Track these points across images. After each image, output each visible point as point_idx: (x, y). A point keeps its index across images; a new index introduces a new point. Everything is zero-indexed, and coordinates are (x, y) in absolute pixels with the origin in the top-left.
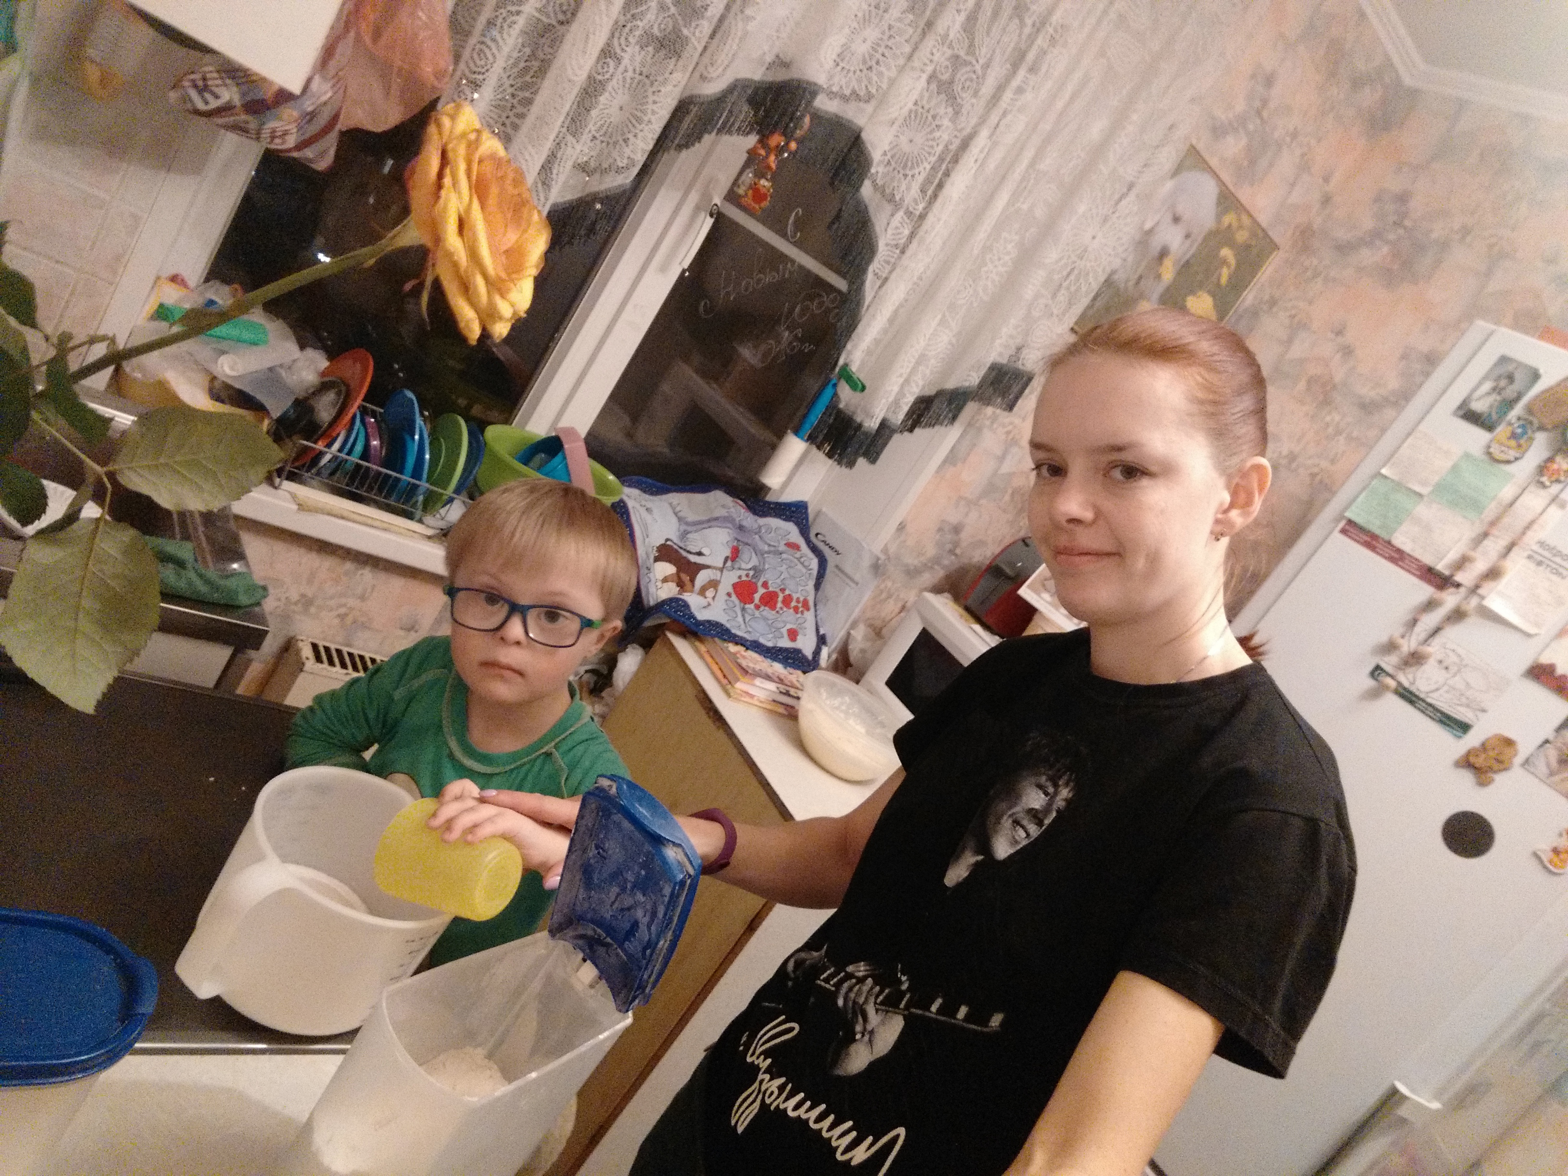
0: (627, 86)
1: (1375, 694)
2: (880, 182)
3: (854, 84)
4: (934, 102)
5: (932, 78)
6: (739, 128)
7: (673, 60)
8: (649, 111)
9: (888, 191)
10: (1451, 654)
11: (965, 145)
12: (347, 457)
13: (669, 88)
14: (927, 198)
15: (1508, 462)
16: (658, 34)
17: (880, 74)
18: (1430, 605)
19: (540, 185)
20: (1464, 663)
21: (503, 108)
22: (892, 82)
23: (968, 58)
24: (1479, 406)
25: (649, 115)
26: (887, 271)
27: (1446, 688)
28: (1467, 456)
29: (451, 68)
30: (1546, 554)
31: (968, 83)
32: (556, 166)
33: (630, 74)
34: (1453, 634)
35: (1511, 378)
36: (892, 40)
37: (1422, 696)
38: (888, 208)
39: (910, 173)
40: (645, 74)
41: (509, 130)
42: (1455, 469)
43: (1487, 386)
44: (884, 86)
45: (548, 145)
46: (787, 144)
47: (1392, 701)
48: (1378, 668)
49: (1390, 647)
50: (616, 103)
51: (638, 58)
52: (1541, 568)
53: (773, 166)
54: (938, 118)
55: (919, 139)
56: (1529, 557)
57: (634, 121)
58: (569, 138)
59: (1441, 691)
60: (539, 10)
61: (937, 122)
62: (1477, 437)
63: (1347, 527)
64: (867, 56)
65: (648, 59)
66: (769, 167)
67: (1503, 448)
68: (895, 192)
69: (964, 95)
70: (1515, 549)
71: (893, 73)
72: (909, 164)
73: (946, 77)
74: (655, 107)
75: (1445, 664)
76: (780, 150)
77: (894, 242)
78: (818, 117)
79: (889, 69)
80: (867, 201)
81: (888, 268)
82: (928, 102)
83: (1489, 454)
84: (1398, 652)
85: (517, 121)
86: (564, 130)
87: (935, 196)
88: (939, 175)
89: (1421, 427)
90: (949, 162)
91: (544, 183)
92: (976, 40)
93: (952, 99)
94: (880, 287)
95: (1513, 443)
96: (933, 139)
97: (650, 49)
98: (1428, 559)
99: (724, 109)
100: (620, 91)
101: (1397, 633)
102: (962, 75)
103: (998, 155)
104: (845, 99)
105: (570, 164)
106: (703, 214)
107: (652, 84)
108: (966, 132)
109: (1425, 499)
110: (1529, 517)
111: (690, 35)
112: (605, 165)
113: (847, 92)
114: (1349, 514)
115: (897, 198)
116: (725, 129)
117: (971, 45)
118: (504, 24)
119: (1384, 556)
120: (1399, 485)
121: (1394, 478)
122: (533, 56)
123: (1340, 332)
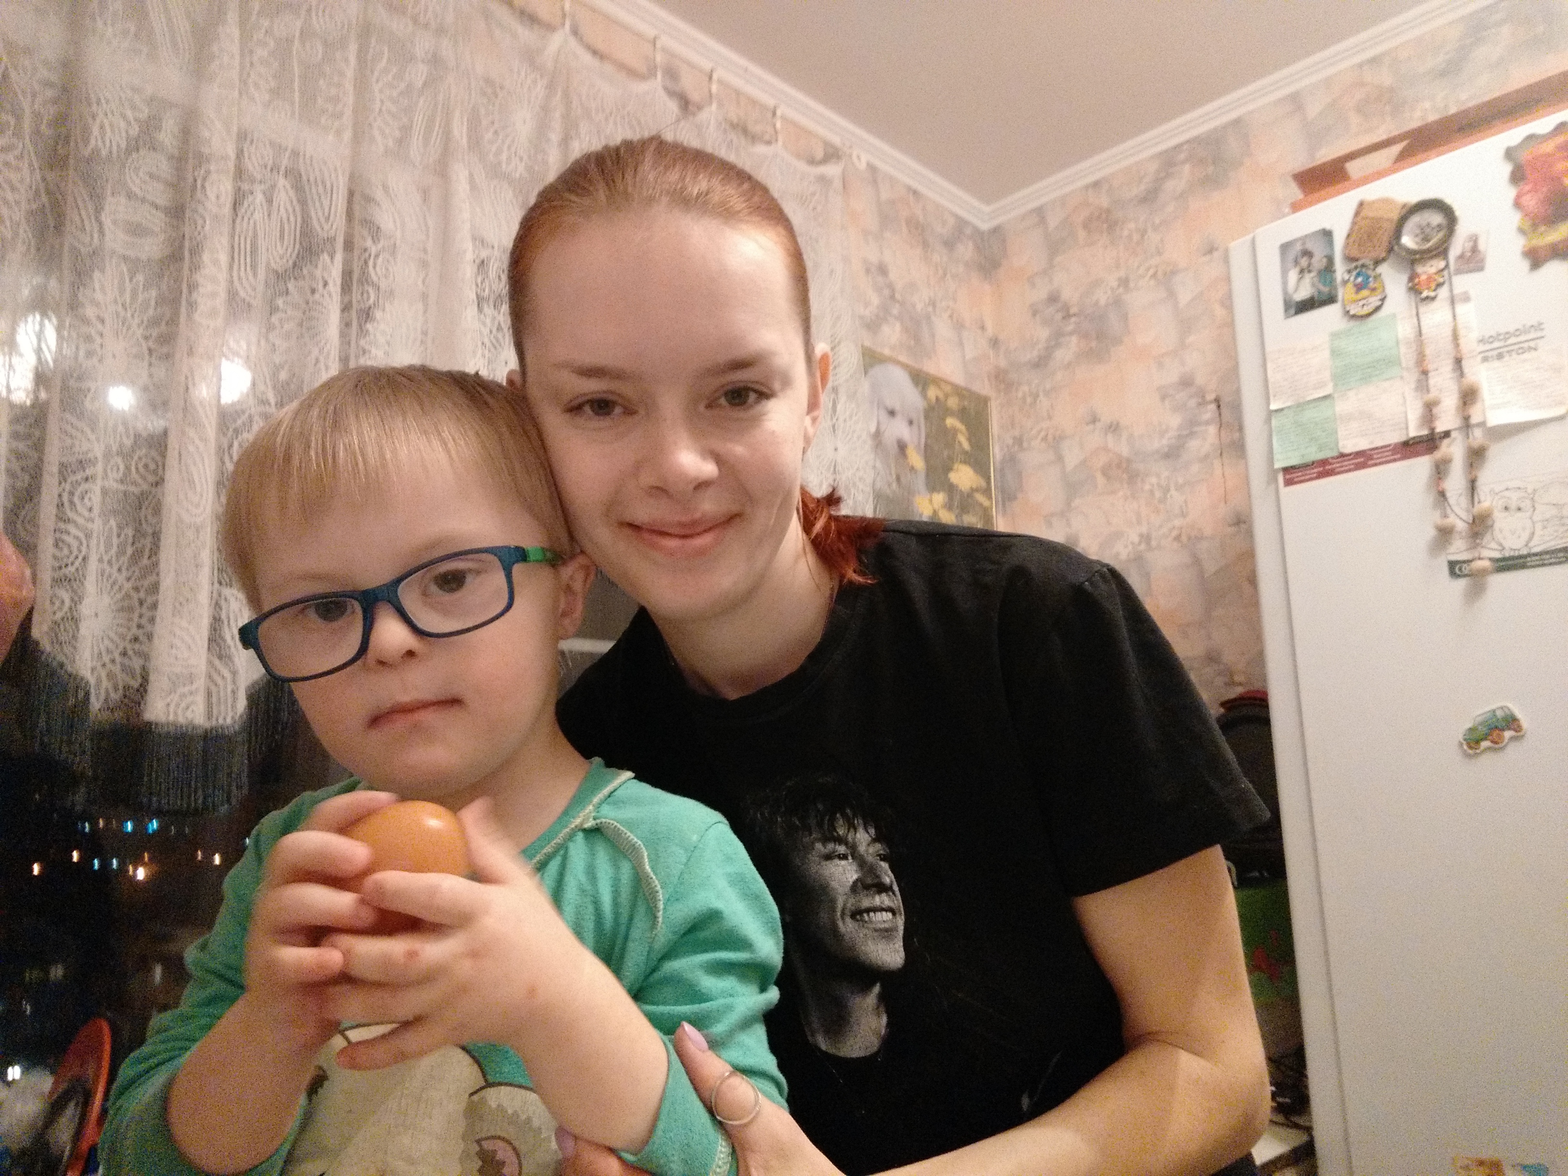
1: (1477, 589)
10: (1507, 493)
15: (1378, 309)
18: (1440, 470)
19: (217, 662)
20: (1530, 491)
21: (131, 609)
24: (1304, 293)
27: (1539, 526)
28: (1335, 336)
30: (1496, 344)
34: (1487, 477)
35: (1307, 254)
37: (1524, 552)
41: (149, 628)
42: (1335, 353)
43: (1293, 275)
47: (1499, 582)
48: (1452, 565)
49: (1445, 534)
52: (1507, 358)
56: (1485, 359)
59: (1538, 532)
60: (122, 481)
62: (1330, 315)
63: (1288, 477)
67: (1361, 303)
70: (1464, 363)
75: (1513, 506)
83: (1354, 317)
84: (1457, 536)
86: (216, 585)
89: (1269, 348)
91: (220, 657)
95: (1365, 293)
98: (1395, 437)
101: (1436, 517)
109: (1336, 395)
110: (1448, 332)
114: (1278, 465)
118: (76, 499)
119: (1349, 470)
120: (1299, 405)
121: (1289, 404)
122: (139, 533)
123: (1094, 420)
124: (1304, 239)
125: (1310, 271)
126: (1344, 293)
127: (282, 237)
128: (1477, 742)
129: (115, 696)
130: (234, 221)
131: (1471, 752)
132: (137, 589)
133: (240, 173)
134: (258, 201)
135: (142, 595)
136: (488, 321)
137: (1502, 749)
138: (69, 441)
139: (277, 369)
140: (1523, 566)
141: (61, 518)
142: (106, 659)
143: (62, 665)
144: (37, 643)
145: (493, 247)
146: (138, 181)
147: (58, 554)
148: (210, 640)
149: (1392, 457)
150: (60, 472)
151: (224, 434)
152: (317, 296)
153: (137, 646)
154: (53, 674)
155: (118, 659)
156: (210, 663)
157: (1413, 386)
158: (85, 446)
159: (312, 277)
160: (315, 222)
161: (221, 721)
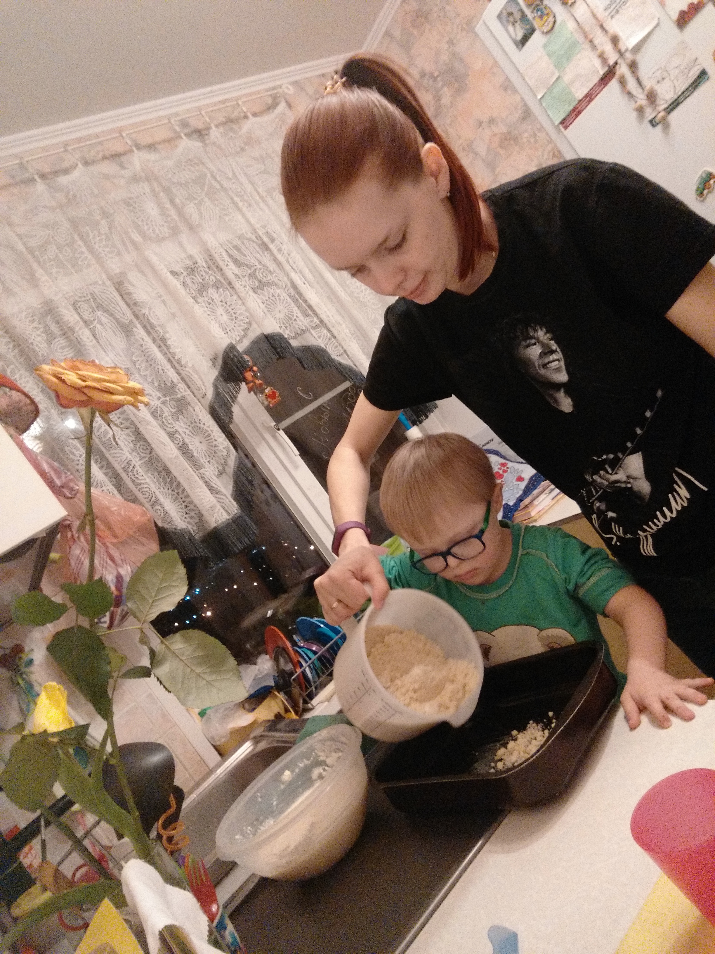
0: (192, 435)
1: (666, 126)
2: (293, 335)
3: (240, 329)
4: (266, 294)
5: (254, 291)
6: (236, 392)
7: (189, 407)
8: (207, 429)
9: (299, 332)
10: (655, 74)
11: (294, 287)
12: (311, 661)
13: (200, 414)
14: (313, 315)
15: (555, 22)
16: (175, 410)
17: (241, 314)
18: (622, 82)
19: (217, 496)
20: (663, 67)
21: (176, 499)
22: (247, 310)
23: (253, 269)
24: (520, 35)
25: (209, 429)
26: (341, 349)
27: (675, 81)
28: (545, 46)
29: (144, 509)
30: (613, 7)
31: (264, 274)
32: (211, 483)
33: (187, 432)
34: (644, 72)
35: (510, 14)
36: (228, 303)
37: (676, 97)
38: (307, 334)
39: (295, 317)
40: (189, 424)
41: (187, 500)
42: (549, 55)
43: (511, 28)
44: (248, 314)
45: (201, 483)
46: (253, 371)
47: (673, 117)
48: (651, 121)
49: (640, 110)
50: (198, 444)
51: (182, 424)
52: (621, 10)
53: (260, 382)
54: (274, 294)
55: (280, 307)
56: (612, 17)
57: (208, 438)
58: (202, 471)
59: (677, 84)
60: (141, 460)
61: (276, 295)
62: (537, 39)
63: (564, 125)
64: (230, 318)
65: (184, 419)
66: (261, 385)
67: (546, 24)
68: (301, 328)
69: (269, 278)
70: (605, 25)
71: (244, 308)
72: (290, 316)
73: (257, 284)
74: (206, 425)
75: (660, 79)
76: (255, 376)
77: (327, 339)
78: (248, 352)
79: (240, 309)
80: (300, 345)
81: (339, 348)
82: (264, 295)
83: (548, 32)
84: (645, 108)
85: (185, 494)
86: (197, 471)
87: (314, 311)
88: (304, 305)
89: (521, 71)
90: (300, 298)
91: (217, 493)
92: (246, 262)
93: (269, 284)
94: (348, 355)
95: (545, 18)
96: (284, 300)
97: (180, 417)
98: (596, 79)
99: (224, 395)
100: (193, 440)
101: (633, 105)
102: (259, 275)
103: (307, 272)
104: (245, 335)
105: (215, 478)
106: (277, 434)
107: (195, 422)
108: (289, 284)
109: (561, 75)
110: (589, 14)
111: (181, 394)
112: (223, 461)
113: (243, 333)
114: (557, 123)
115: (304, 328)
116: (234, 398)
117: (247, 266)
118: (136, 476)
119: (587, 106)
120: (549, 89)
121: (545, 91)
122: (159, 473)
123: (480, 124)
124: (505, 8)
125: (516, 22)
126: (536, 23)
127: (116, 334)
128: (702, 192)
129: (195, 528)
130: (99, 342)
131: (702, 199)
132: (173, 491)
133: (86, 323)
134: (99, 328)
135: (176, 491)
136: (203, 304)
137: (712, 190)
138: (119, 459)
139: (152, 382)
140: (679, 104)
141: (137, 485)
142: (183, 518)
143: (176, 529)
144: (163, 527)
145: (182, 273)
146: (60, 354)
147: (147, 496)
148: (210, 490)
149: (600, 89)
150: (125, 471)
151: (158, 420)
152: (144, 347)
153: (188, 508)
154: (175, 533)
155: (187, 516)
156: (216, 497)
157: (590, 49)
158: (125, 457)
159: (137, 340)
160: (122, 320)
161: (234, 513)
